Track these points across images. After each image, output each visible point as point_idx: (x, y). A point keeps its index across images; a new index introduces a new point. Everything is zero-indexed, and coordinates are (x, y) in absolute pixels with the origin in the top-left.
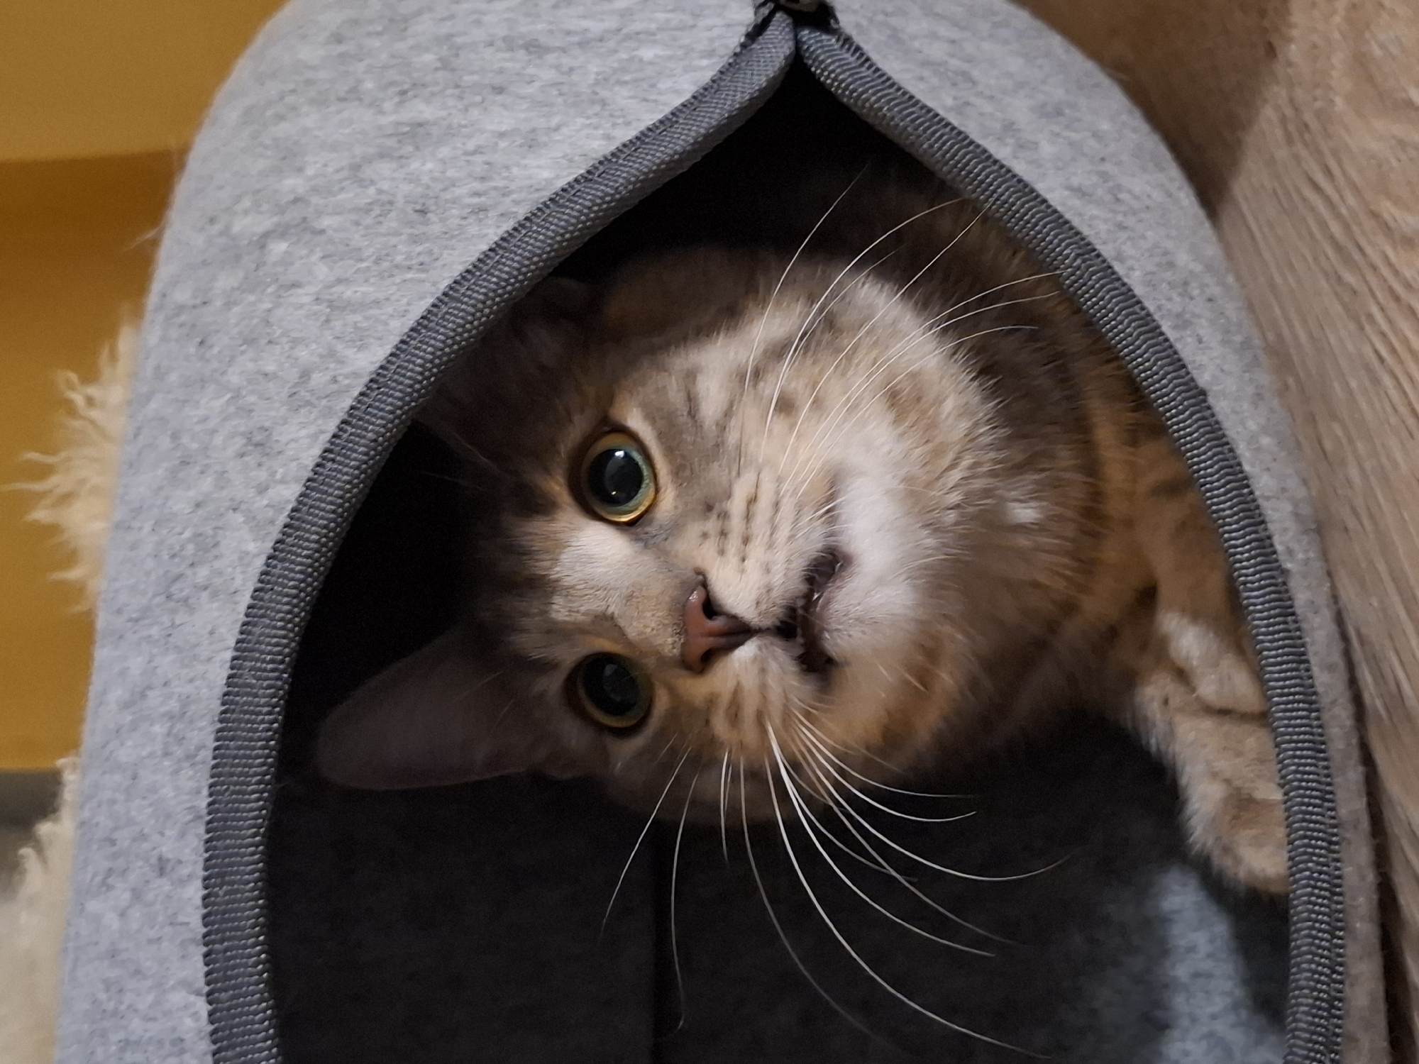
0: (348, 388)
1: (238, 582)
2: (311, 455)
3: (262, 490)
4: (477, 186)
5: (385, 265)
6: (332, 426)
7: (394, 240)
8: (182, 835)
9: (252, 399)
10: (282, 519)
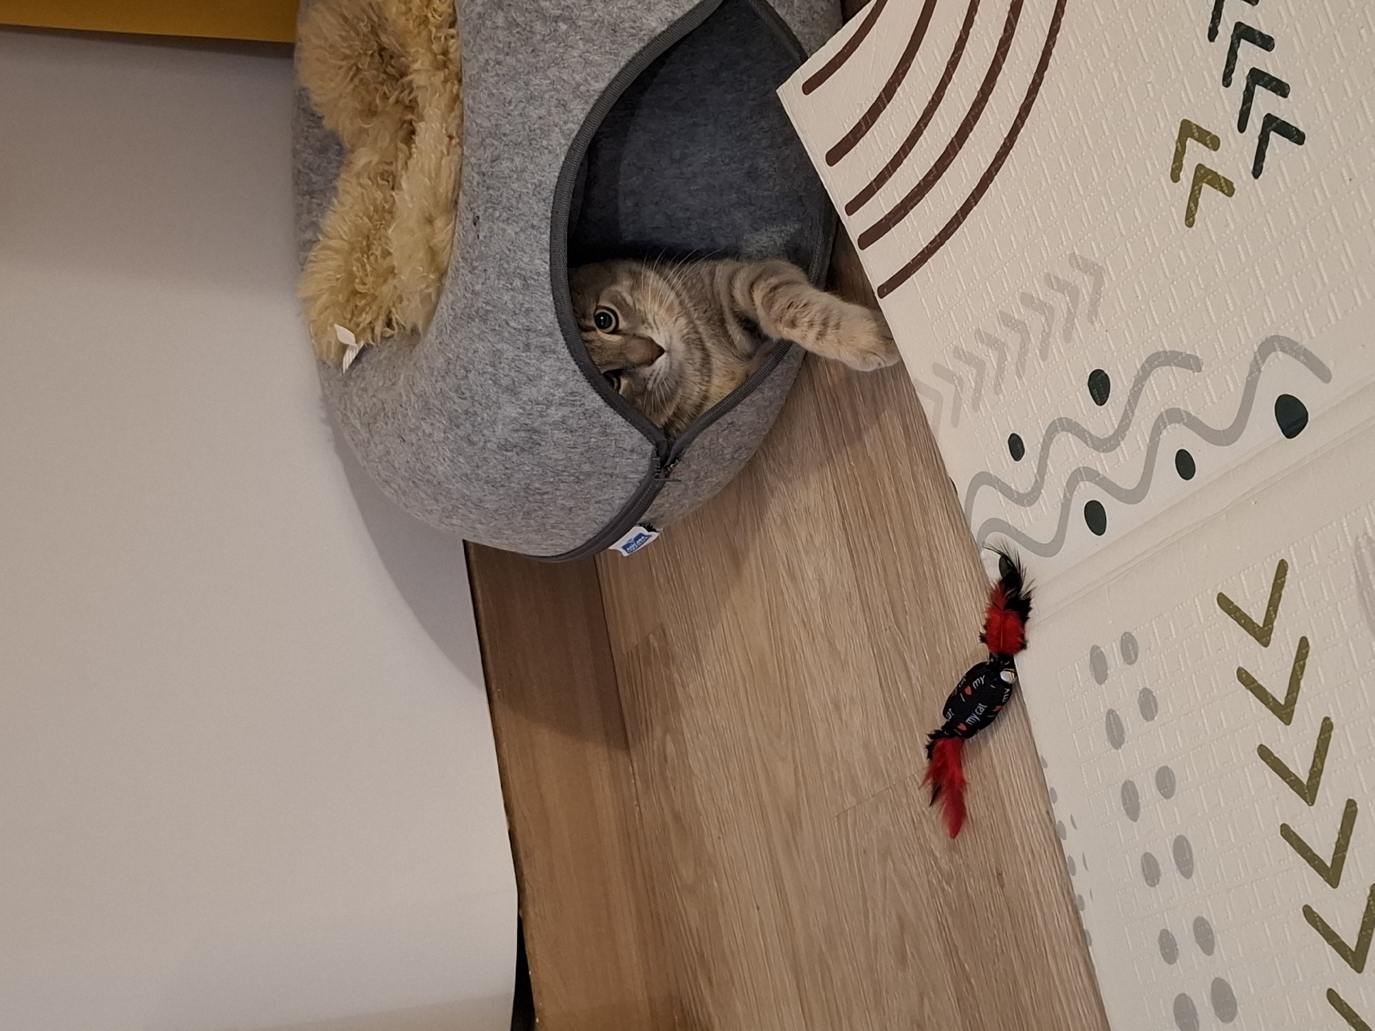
0: (593, 95)
1: (559, 151)
2: (582, 117)
3: (565, 123)
4: (633, 24)
5: (603, 50)
6: (588, 108)
7: (605, 40)
8: (541, 220)
9: (559, 87)
10: (573, 135)
